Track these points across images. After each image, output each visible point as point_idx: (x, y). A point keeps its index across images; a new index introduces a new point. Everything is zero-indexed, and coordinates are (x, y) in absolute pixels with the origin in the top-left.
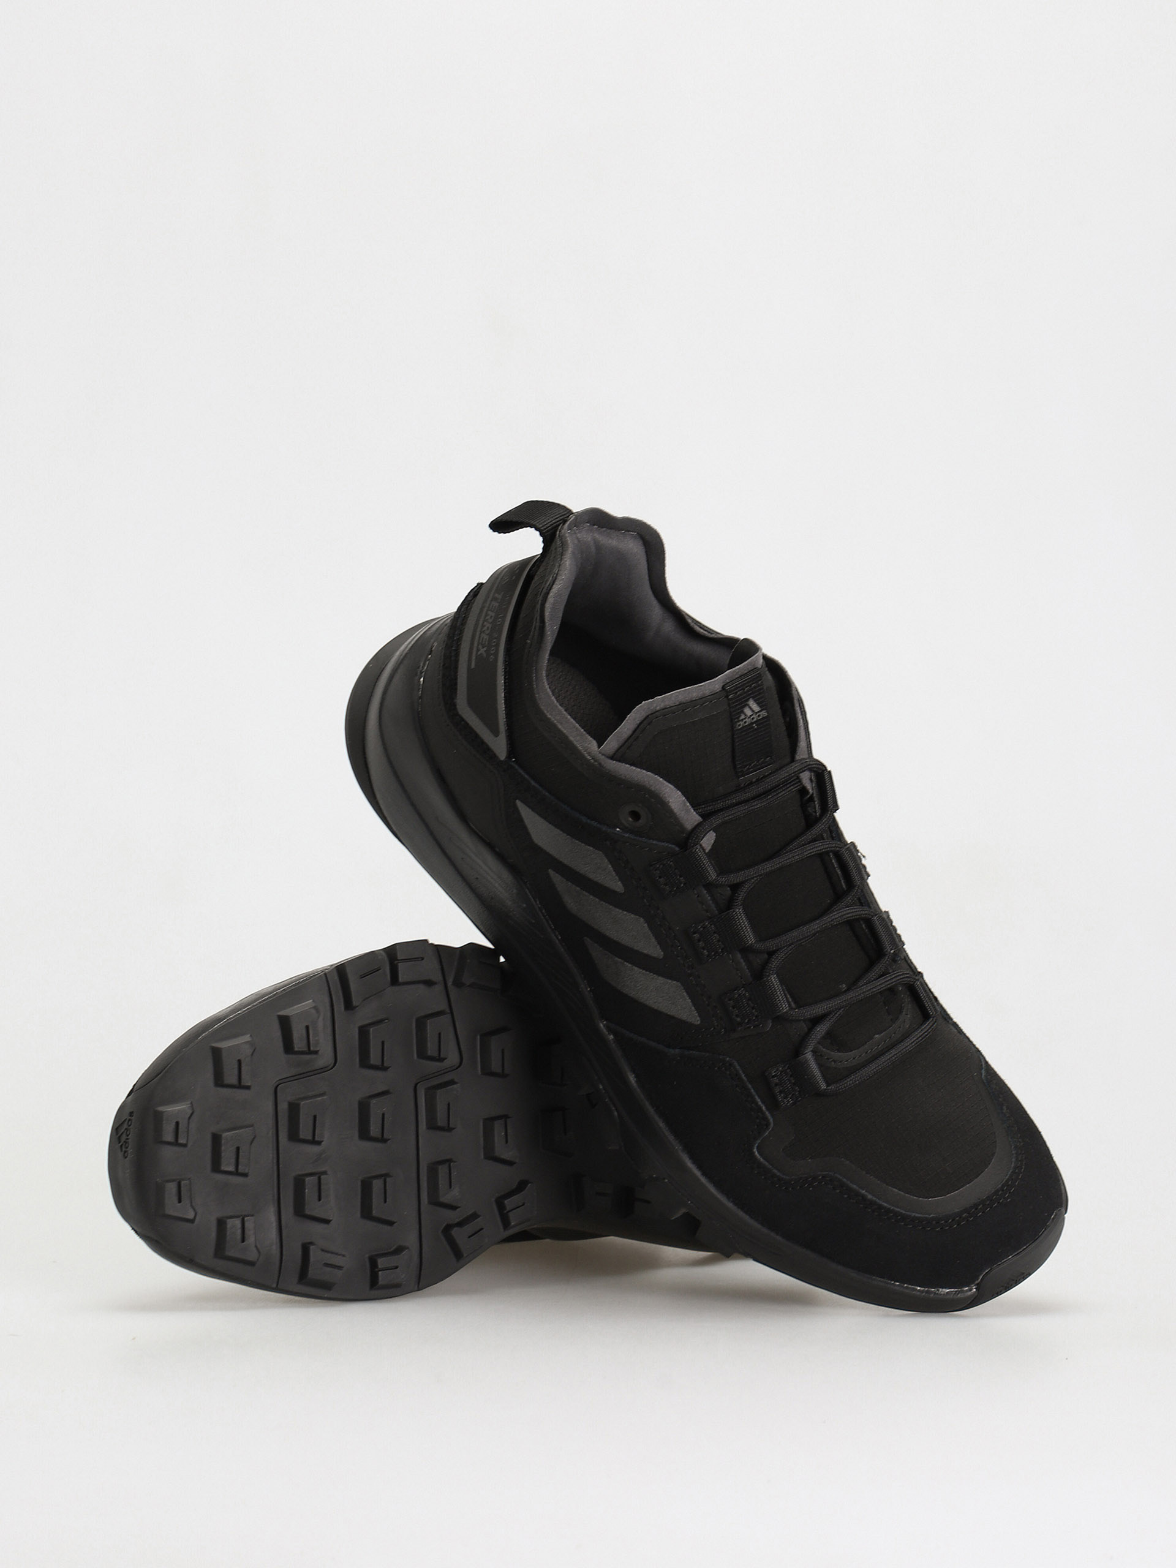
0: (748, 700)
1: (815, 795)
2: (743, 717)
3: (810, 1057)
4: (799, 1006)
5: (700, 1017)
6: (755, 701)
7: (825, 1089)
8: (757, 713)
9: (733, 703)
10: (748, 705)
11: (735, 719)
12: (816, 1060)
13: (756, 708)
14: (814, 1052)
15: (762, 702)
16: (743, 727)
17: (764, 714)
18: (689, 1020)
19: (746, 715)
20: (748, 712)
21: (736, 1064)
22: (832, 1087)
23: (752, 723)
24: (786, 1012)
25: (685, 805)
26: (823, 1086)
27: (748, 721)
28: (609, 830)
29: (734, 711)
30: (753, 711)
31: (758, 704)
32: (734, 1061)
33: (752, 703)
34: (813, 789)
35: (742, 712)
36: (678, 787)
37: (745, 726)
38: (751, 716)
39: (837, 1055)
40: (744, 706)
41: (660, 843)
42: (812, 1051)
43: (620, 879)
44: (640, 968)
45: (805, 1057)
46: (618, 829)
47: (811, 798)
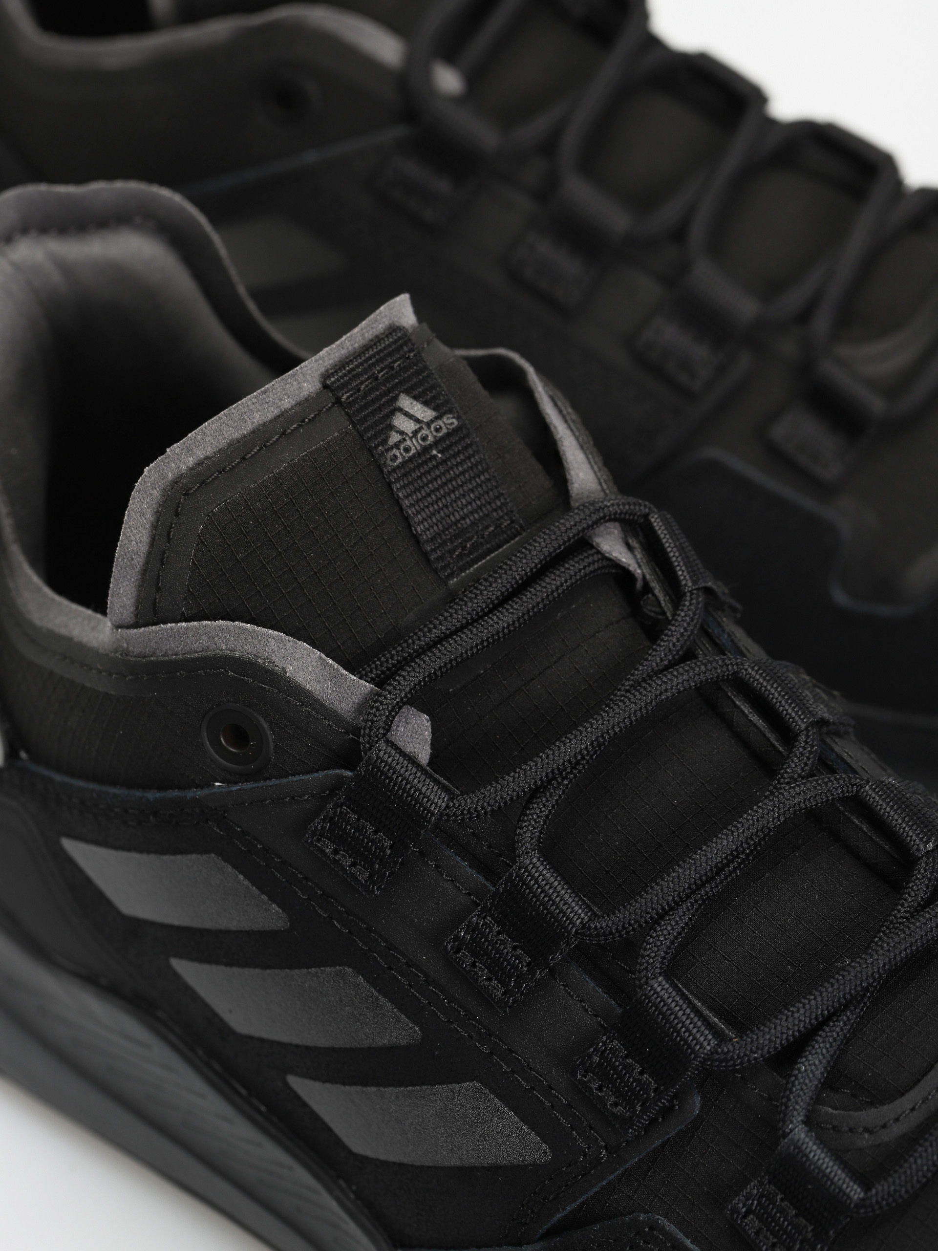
0: (396, 398)
1: (648, 577)
2: (395, 438)
3: (803, 1136)
4: (742, 1028)
5: (545, 1142)
6: (415, 398)
7: (863, 1200)
8: (428, 425)
9: (360, 410)
10: (400, 410)
11: (377, 446)
12: (821, 1141)
13: (423, 413)
14: (809, 1122)
15: (434, 398)
16: (404, 463)
17: (449, 422)
18: (529, 1159)
19: (402, 433)
20: (402, 423)
21: (663, 1221)
22: (881, 1189)
23: (426, 449)
24: (714, 1052)
25: (325, 665)
26: (855, 1192)
27: (415, 445)
28: (199, 793)
29: (366, 430)
30: (417, 421)
31: (426, 403)
32: (657, 1217)
33: (405, 402)
34: (640, 566)
35: (391, 427)
36: (297, 634)
37: (411, 459)
38: (415, 433)
39: (869, 1116)
40: (393, 412)
41: (310, 777)
42: (804, 1122)
43: (272, 899)
44: (393, 1085)
45: (792, 1140)
46: (217, 784)
47: (647, 588)
